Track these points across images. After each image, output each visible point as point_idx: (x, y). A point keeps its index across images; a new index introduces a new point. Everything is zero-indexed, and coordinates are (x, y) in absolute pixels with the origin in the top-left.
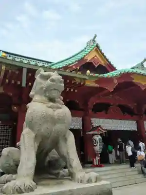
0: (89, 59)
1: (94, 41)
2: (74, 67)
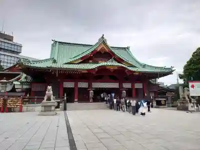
0: (99, 50)
1: (103, 37)
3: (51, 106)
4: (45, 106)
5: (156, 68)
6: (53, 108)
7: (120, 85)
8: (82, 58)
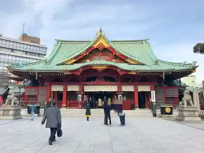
0: (95, 46)
1: (101, 31)
2: (84, 54)
3: (9, 110)
4: (4, 110)
5: (173, 64)
6: (11, 112)
7: (119, 88)
8: (75, 58)
